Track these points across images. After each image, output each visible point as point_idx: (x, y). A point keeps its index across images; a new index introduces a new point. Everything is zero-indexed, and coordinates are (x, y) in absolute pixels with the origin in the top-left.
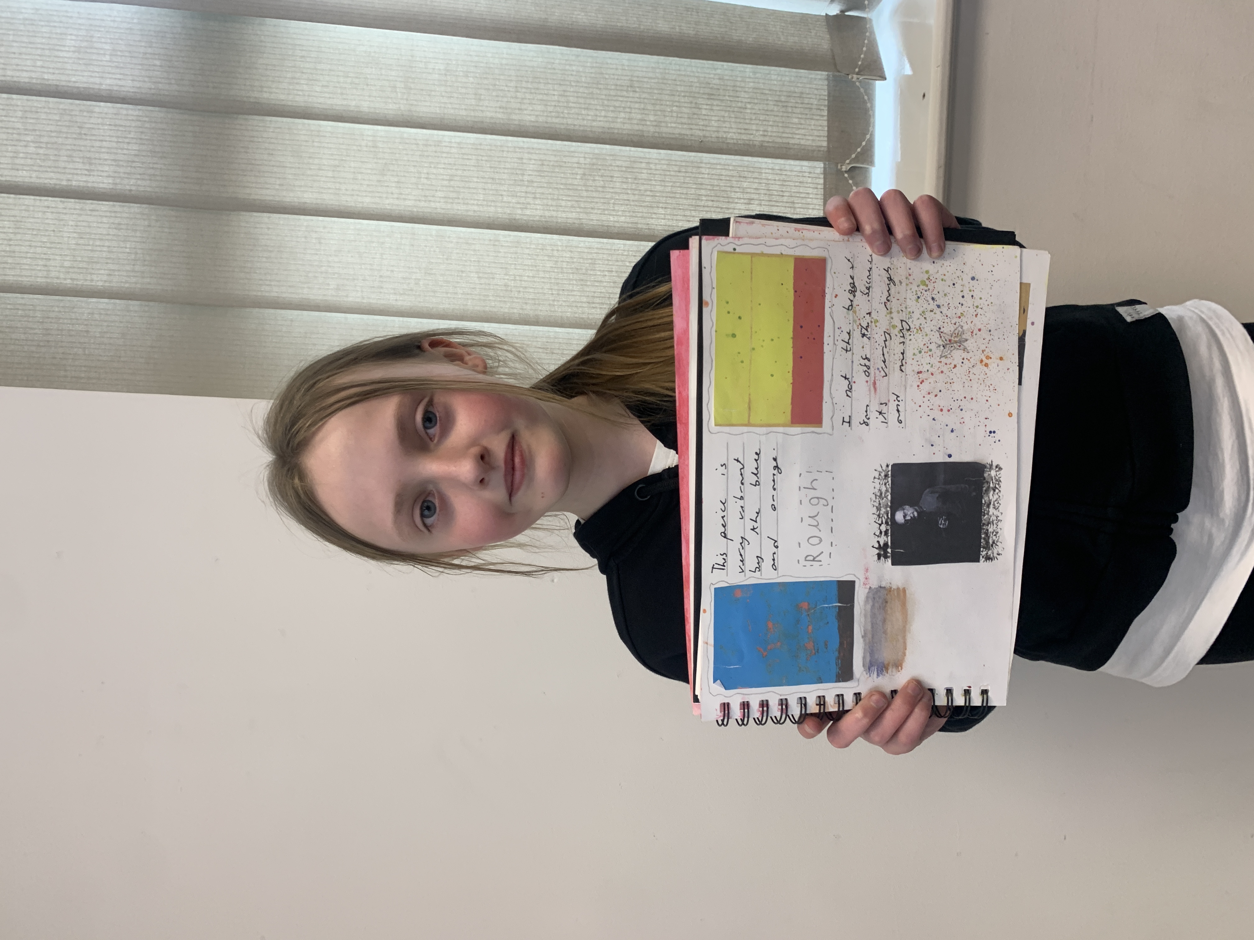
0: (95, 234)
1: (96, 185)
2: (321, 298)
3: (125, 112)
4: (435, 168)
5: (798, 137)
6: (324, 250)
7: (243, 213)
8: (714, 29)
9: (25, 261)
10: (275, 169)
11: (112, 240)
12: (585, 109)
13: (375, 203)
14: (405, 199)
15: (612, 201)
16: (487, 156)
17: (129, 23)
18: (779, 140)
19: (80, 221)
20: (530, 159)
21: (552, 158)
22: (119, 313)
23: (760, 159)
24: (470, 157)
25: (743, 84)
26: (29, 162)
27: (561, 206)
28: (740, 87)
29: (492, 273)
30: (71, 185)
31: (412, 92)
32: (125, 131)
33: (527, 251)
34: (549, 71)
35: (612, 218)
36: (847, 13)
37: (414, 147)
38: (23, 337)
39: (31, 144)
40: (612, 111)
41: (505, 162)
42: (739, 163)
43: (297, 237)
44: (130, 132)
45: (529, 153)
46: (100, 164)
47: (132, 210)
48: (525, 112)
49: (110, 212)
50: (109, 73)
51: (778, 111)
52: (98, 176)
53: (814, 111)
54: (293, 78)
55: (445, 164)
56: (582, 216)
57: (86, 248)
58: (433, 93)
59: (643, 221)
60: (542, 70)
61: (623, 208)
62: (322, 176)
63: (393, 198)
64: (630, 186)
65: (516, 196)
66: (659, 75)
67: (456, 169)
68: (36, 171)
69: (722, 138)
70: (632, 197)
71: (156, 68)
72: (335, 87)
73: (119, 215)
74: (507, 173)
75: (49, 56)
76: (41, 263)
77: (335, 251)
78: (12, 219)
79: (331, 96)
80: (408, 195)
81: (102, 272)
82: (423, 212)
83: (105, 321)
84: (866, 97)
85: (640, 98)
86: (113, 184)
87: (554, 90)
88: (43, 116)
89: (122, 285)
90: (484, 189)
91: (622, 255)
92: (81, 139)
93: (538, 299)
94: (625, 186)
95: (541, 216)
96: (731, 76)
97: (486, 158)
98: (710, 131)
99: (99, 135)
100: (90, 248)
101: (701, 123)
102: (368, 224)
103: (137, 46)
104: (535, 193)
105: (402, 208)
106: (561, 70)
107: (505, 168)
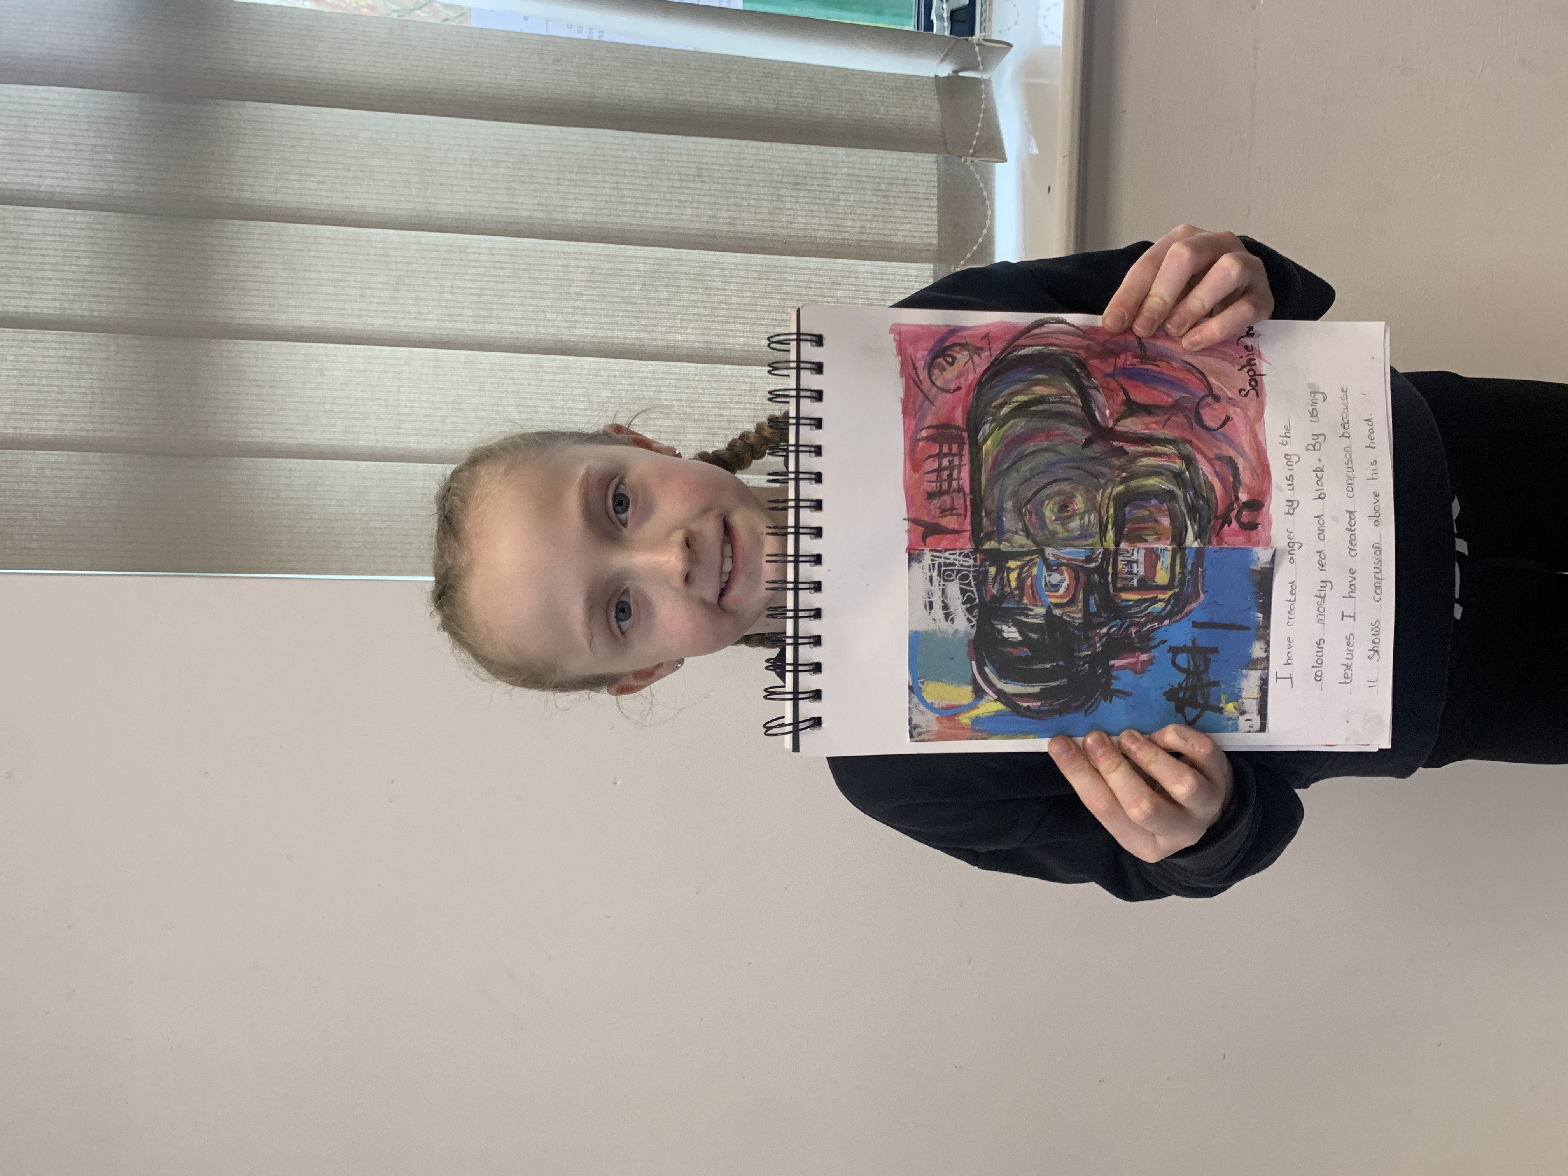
0: (41, 371)
1: (38, 310)
2: (325, 442)
3: (71, 219)
4: (461, 279)
5: (902, 233)
6: (328, 384)
7: (225, 340)
8: (799, 100)
10: (263, 286)
11: (63, 378)
12: (643, 204)
13: (387, 325)
14: (424, 319)
15: (679, 316)
16: (525, 264)
17: (72, 108)
18: (879, 238)
19: (21, 355)
20: (578, 267)
21: (605, 265)
23: (857, 262)
24: (503, 265)
25: (834, 171)
27: (617, 324)
28: (831, 173)
29: (534, 406)
30: (7, 312)
31: (430, 187)
32: (73, 242)
33: (577, 378)
34: (598, 158)
35: (679, 337)
36: (961, 74)
37: (434, 254)
40: (676, 206)
41: (547, 271)
42: (832, 266)
43: (294, 368)
44: (79, 243)
45: (576, 259)
46: (43, 285)
47: (86, 340)
48: (570, 210)
49: (59, 342)
50: (50, 171)
51: (878, 203)
52: (41, 299)
54: (280, 173)
56: (642, 335)
57: (31, 388)
58: (455, 188)
59: (718, 340)
60: (590, 157)
62: (321, 293)
63: (411, 319)
64: (700, 298)
65: (562, 313)
66: (731, 161)
67: (487, 281)
69: (811, 237)
70: (703, 311)
71: (108, 164)
72: (333, 183)
73: (68, 346)
74: (550, 285)
77: (342, 384)
79: (329, 194)
80: (429, 314)
81: (52, 418)
82: (447, 335)
83: (60, 477)
84: (982, 185)
85: (710, 190)
86: (60, 308)
87: (604, 182)
89: (78, 433)
90: (523, 305)
91: (693, 380)
92: (18, 254)
94: (695, 298)
95: (593, 336)
96: (821, 160)
97: (523, 267)
98: (796, 229)
99: (41, 249)
100: (35, 388)
101: (785, 219)
102: (381, 350)
103: (83, 136)
104: (585, 309)
105: (422, 330)
106: (612, 157)
107: (547, 279)
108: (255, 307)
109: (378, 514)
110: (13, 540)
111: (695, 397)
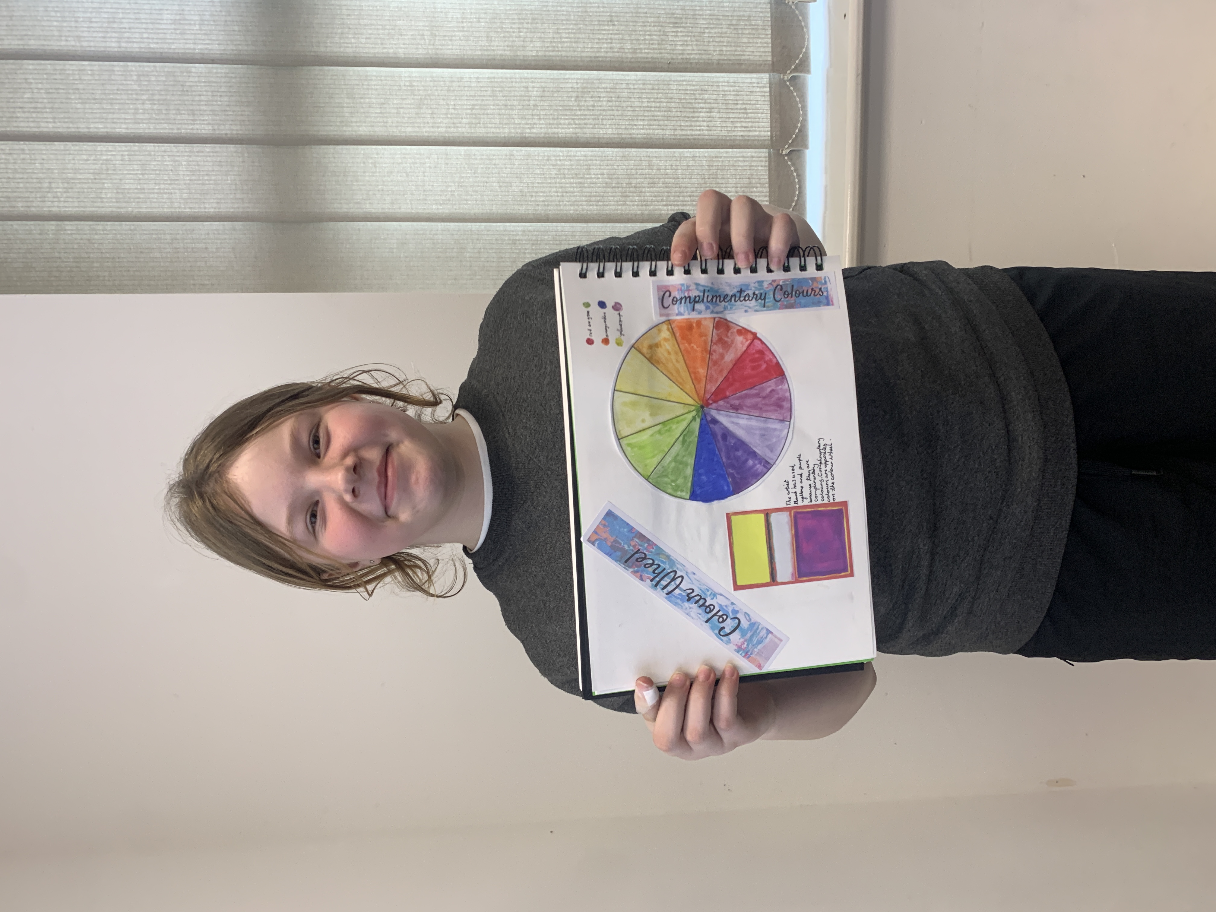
0: (203, 171)
1: (199, 131)
2: (380, 211)
3: (214, 70)
4: (460, 99)
5: (747, 53)
6: (379, 172)
7: (313, 147)
9: (152, 196)
10: (336, 110)
11: (216, 175)
12: (575, 42)
13: (415, 132)
14: (438, 127)
15: (601, 117)
16: (499, 87)
18: (732, 58)
19: (190, 161)
21: (551, 85)
22: (227, 232)
23: (718, 74)
24: (486, 89)
25: (701, 13)
26: (147, 116)
27: (561, 124)
29: (509, 182)
30: (181, 133)
31: (437, 38)
32: (217, 86)
33: (536, 162)
34: (544, 13)
35: (601, 131)
37: (442, 83)
38: (159, 255)
39: (147, 102)
40: (597, 43)
41: (514, 91)
42: (701, 79)
43: (357, 163)
44: (221, 87)
45: (532, 82)
46: (201, 115)
47: (229, 150)
48: (528, 48)
49: (213, 152)
50: (200, 39)
51: (731, 33)
52: (200, 124)
53: (760, 31)
54: (342, 33)
55: (467, 96)
56: (577, 131)
57: (198, 182)
58: (454, 38)
59: (627, 132)
60: (539, 12)
61: (609, 122)
62: (372, 113)
63: (429, 127)
64: (614, 104)
65: (525, 119)
66: (632, 10)
67: (477, 100)
68: (153, 123)
69: (686, 59)
70: (616, 113)
72: (375, 38)
73: (219, 154)
74: (517, 100)
75: (152, 29)
76: (165, 196)
77: (388, 172)
78: (139, 163)
79: (373, 46)
80: (440, 123)
81: (212, 201)
82: (453, 137)
83: (219, 239)
84: (800, 18)
85: (618, 30)
86: (213, 129)
87: (549, 28)
88: (153, 78)
89: (228, 210)
90: (500, 114)
91: (611, 160)
92: (184, 95)
93: (547, 201)
94: (610, 104)
95: (545, 133)
96: (692, 6)
97: (499, 89)
98: (676, 54)
99: (198, 91)
100: (200, 182)
101: (669, 47)
102: (411, 149)
103: (218, 15)
104: (539, 115)
105: (436, 134)
106: (554, 11)
107: (514, 96)
108: (332, 124)
109: (415, 257)
110: (194, 280)
111: (612, 172)
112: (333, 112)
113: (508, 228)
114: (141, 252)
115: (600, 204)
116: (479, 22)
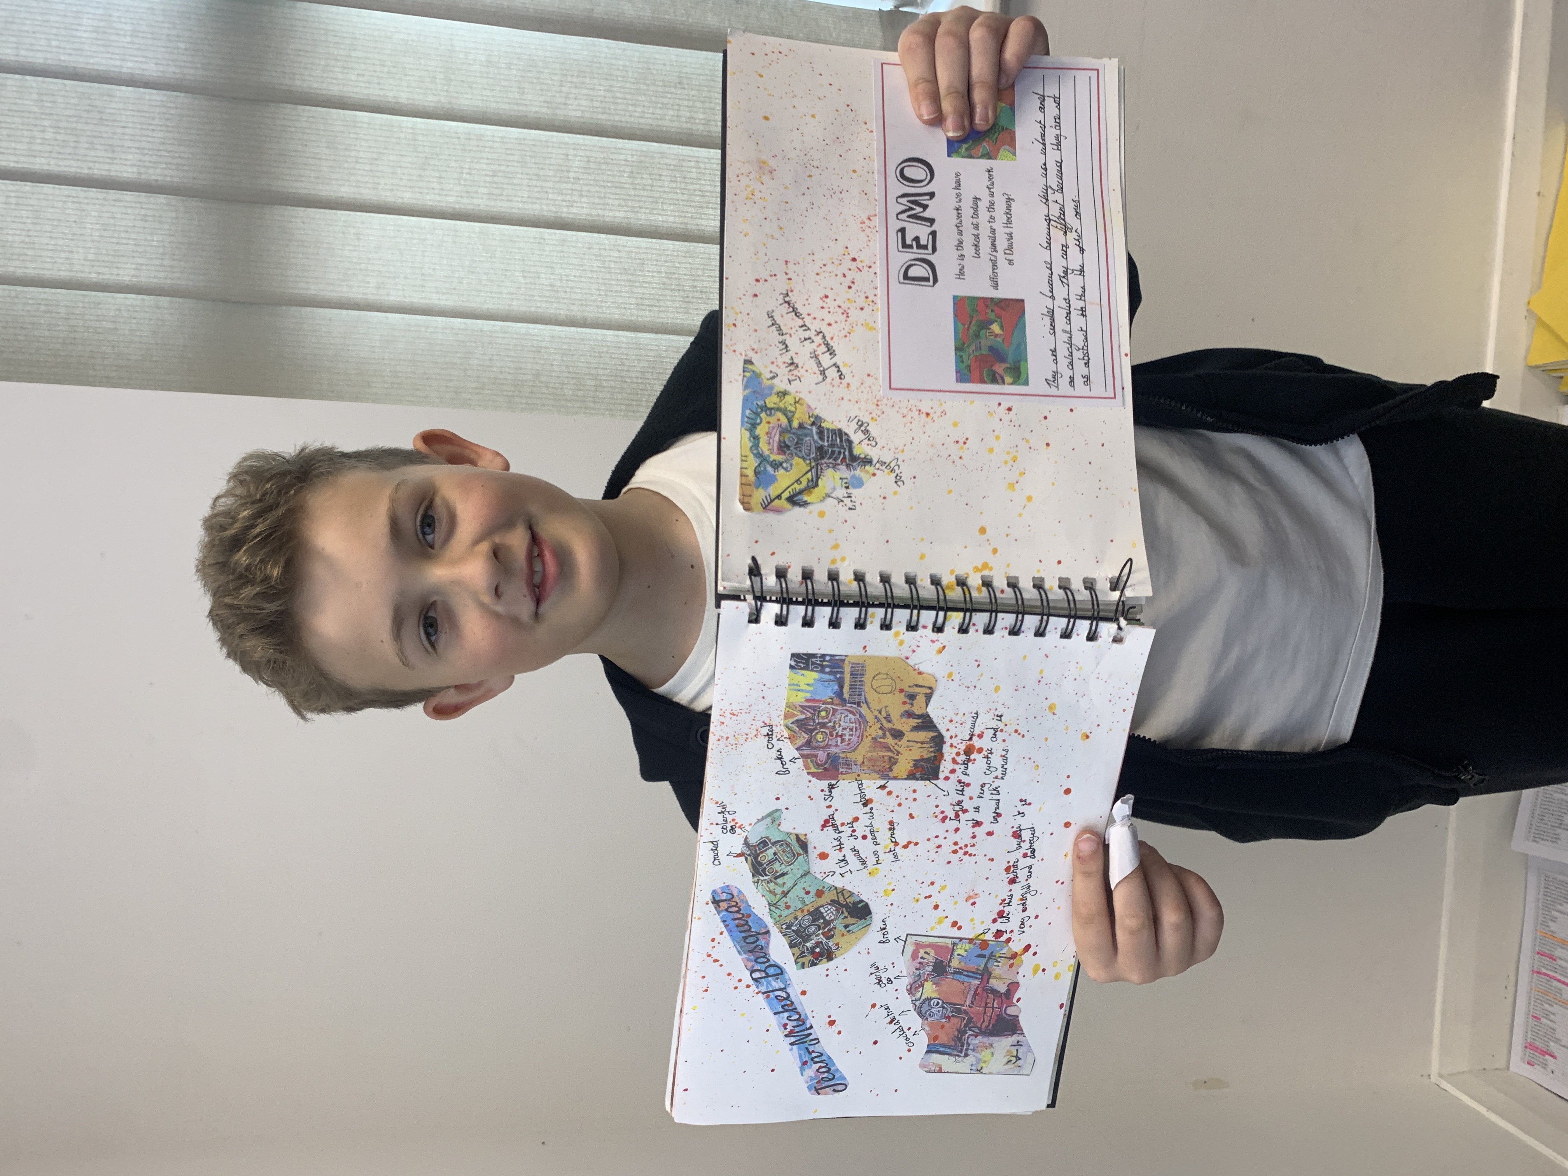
0: (120, 226)
1: (119, 175)
2: (361, 296)
3: (147, 97)
4: (477, 162)
6: (363, 246)
7: (276, 206)
9: (45, 253)
10: (310, 161)
11: (138, 232)
12: (632, 105)
13: (415, 198)
14: (446, 195)
15: (661, 200)
19: (103, 212)
20: (576, 156)
21: (599, 155)
22: (147, 309)
24: (513, 152)
26: (48, 148)
27: (608, 205)
29: (537, 273)
30: (93, 174)
31: (453, 83)
32: (149, 117)
33: (573, 250)
34: (595, 65)
35: (660, 218)
36: (901, 9)
37: (456, 141)
38: (47, 333)
39: (49, 129)
40: (660, 108)
41: (550, 158)
43: (335, 232)
44: (154, 118)
45: (575, 149)
46: (123, 152)
47: (159, 201)
48: (570, 107)
49: (136, 202)
50: (130, 56)
52: (121, 164)
54: (327, 66)
55: (488, 159)
56: (629, 215)
57: (111, 240)
58: (474, 85)
60: (588, 64)
62: (359, 169)
63: (435, 194)
64: (678, 185)
65: (562, 194)
66: (707, 72)
67: (500, 165)
68: (54, 158)
70: (681, 197)
71: (181, 51)
72: (370, 76)
73: (144, 206)
75: (65, 36)
76: (63, 255)
77: (375, 247)
79: (367, 85)
80: (450, 191)
81: (129, 266)
82: (465, 209)
83: (135, 318)
86: (138, 173)
87: (600, 85)
88: (60, 100)
89: (151, 280)
90: (529, 186)
91: (672, 256)
92: (102, 125)
93: (586, 300)
94: (674, 185)
95: (588, 215)
97: (531, 154)
99: (121, 121)
100: (115, 240)
103: (159, 27)
104: (581, 191)
105: (443, 204)
106: (607, 64)
107: (550, 165)
108: (303, 179)
109: (404, 360)
110: (95, 370)
111: (673, 270)
112: (305, 164)
113: (531, 331)
114: (22, 328)
115: (655, 309)
116: (509, 68)
